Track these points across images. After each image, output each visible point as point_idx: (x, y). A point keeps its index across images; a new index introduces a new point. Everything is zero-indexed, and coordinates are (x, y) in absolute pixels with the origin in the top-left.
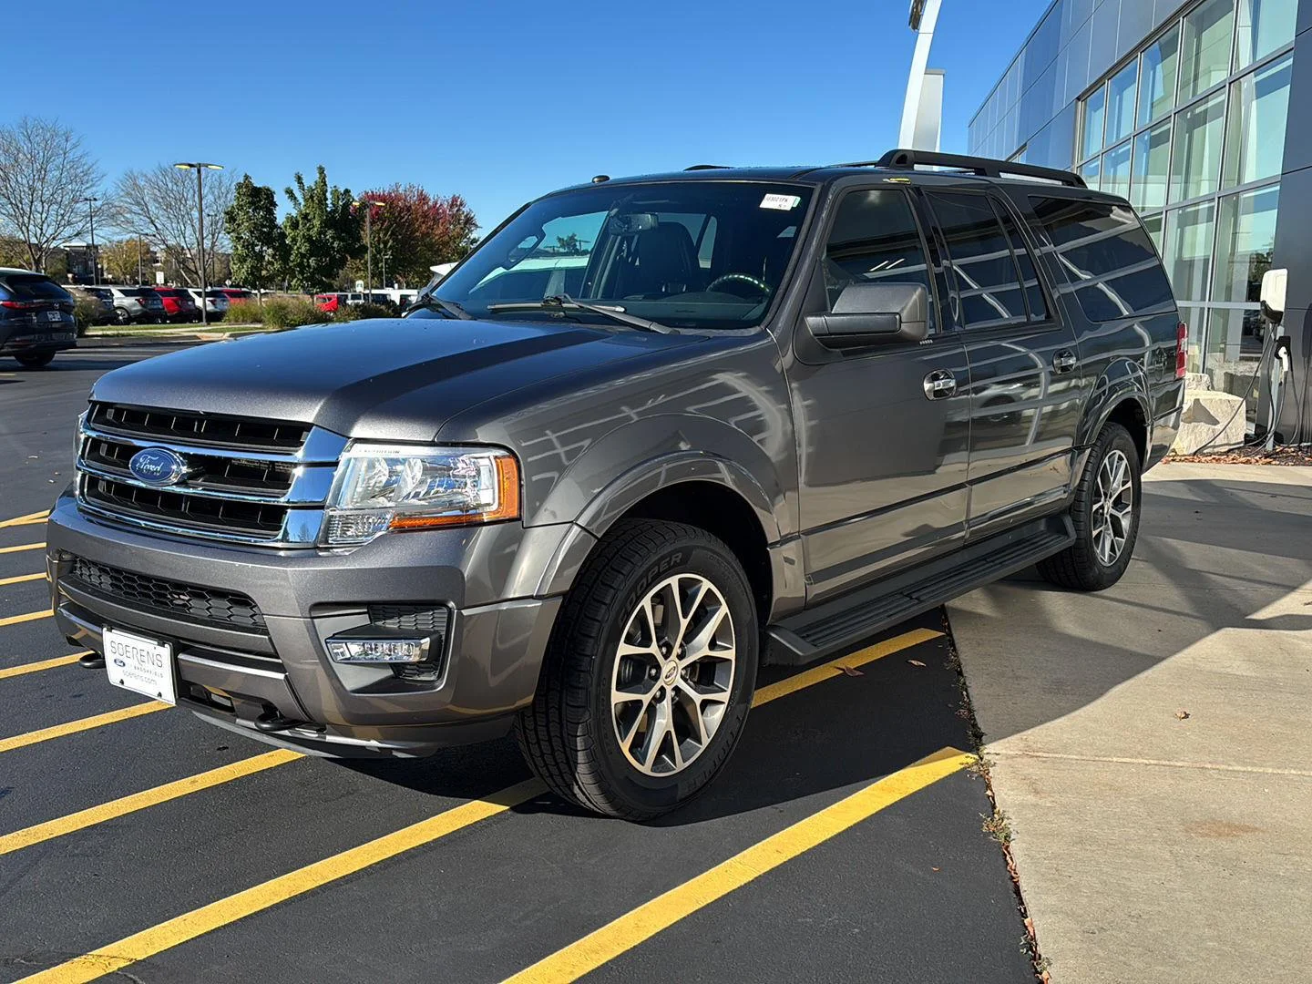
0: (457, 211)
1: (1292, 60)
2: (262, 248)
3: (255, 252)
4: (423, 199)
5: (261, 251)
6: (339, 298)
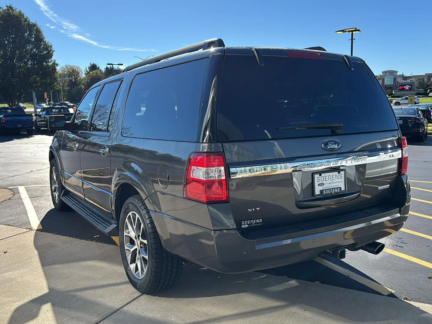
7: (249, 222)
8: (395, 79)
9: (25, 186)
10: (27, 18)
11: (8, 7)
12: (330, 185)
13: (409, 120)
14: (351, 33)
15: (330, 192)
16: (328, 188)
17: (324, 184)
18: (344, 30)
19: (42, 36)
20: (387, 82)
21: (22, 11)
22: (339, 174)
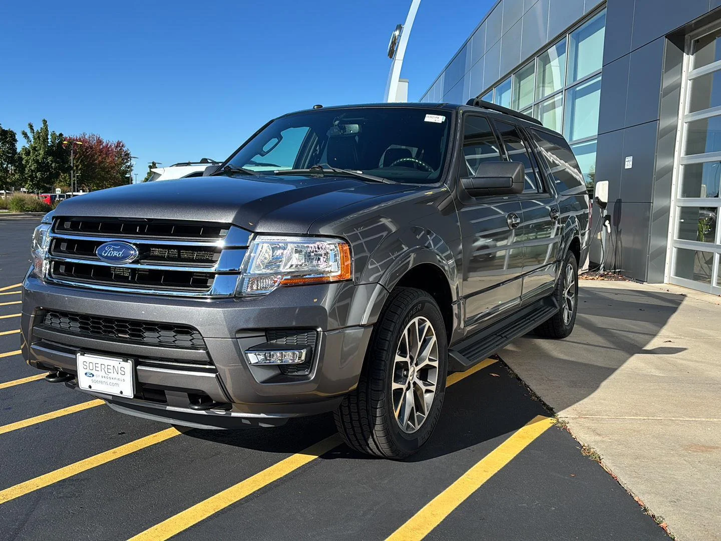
0: (120, 150)
1: (601, 77)
2: (7, 166)
3: (3, 168)
4: (100, 142)
5: (6, 168)
6: (51, 197)
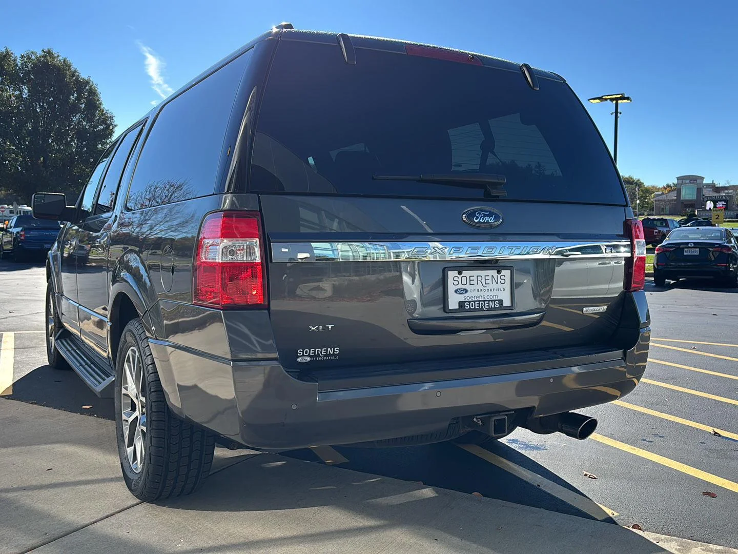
7: (311, 352)
8: (699, 190)
9: (16, 332)
10: (75, 72)
11: (44, 52)
12: (480, 293)
13: (711, 249)
14: (614, 102)
15: (479, 306)
16: (476, 300)
17: (467, 291)
18: (603, 96)
19: (98, 100)
20: (685, 195)
21: (68, 59)
22: (499, 276)
